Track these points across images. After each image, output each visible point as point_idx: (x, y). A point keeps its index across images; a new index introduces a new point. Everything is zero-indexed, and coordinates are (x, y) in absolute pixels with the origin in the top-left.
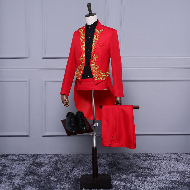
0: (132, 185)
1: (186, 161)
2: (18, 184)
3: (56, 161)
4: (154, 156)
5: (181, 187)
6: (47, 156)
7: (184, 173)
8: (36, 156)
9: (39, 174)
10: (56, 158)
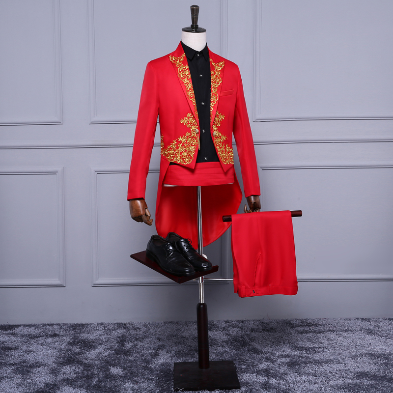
0: (282, 382)
1: (389, 334)
2: (45, 383)
3: (123, 336)
4: (319, 325)
5: (381, 384)
6: (102, 327)
7: (386, 357)
8: (79, 327)
9: (86, 362)
10: (121, 331)
